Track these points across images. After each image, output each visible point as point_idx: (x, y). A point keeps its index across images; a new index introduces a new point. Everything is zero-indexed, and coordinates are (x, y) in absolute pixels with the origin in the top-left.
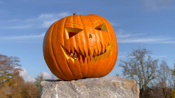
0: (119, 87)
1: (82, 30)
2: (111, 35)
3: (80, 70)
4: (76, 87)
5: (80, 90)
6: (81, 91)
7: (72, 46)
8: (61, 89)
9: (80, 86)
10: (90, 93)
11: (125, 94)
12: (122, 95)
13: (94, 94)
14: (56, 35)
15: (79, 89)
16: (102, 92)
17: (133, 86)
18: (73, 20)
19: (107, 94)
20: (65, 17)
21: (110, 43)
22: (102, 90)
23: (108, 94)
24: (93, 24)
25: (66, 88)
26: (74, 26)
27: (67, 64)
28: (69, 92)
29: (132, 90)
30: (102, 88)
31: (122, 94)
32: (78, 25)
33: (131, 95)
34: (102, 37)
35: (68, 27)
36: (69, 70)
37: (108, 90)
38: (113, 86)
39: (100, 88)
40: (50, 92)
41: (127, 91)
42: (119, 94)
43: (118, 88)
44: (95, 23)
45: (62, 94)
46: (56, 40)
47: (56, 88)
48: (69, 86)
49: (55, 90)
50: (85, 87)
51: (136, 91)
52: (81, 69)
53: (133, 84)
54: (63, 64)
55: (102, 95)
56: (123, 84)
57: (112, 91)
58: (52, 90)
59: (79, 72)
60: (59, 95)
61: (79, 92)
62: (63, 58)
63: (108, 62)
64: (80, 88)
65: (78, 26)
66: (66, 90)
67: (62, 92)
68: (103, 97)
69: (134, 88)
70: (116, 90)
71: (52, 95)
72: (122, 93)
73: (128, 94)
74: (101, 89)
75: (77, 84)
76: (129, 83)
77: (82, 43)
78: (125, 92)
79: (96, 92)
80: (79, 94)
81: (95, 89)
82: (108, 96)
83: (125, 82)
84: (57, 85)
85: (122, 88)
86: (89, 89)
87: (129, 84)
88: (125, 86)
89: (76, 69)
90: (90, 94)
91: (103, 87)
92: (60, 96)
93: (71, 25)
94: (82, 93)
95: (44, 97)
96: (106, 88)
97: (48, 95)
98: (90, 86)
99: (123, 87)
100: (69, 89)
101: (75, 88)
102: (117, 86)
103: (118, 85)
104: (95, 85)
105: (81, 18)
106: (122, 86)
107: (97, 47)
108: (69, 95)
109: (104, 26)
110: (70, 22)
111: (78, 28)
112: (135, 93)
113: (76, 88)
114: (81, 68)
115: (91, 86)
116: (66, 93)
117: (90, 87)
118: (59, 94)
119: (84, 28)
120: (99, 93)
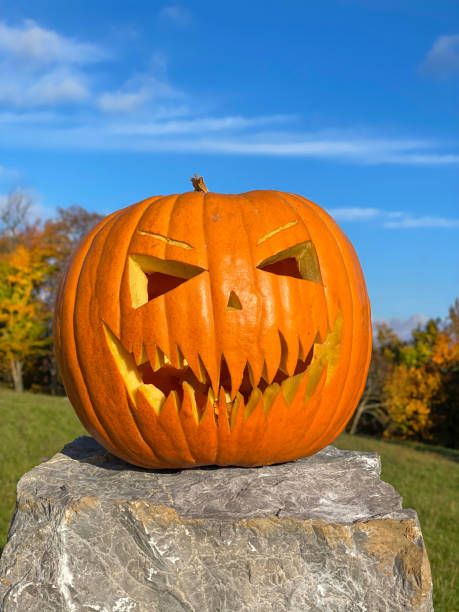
0: (342, 549)
1: (201, 271)
2: (335, 295)
3: (184, 442)
4: (147, 532)
5: (165, 547)
6: (170, 549)
7: (149, 338)
8: (85, 534)
9: (164, 529)
10: (207, 562)
11: (365, 581)
12: (352, 587)
13: (228, 569)
14: (94, 282)
15: (161, 542)
16: (262, 561)
17: (406, 549)
18: (172, 222)
19: (282, 572)
20: (140, 203)
21: (329, 330)
22: (261, 552)
23: (288, 576)
24: (252, 246)
25: (106, 529)
26: (168, 248)
27: (131, 415)
28: (117, 549)
29: (400, 565)
30: (264, 543)
31: (350, 579)
32: (185, 246)
33: (393, 591)
34: (287, 304)
35: (141, 252)
36: (140, 436)
37: (291, 556)
38: (313, 542)
39: (255, 542)
40: (40, 537)
41: (374, 569)
42: (338, 577)
43: (334, 552)
44: (261, 241)
45: (89, 554)
46: (91, 303)
47: (63, 528)
48: (122, 522)
49: (59, 535)
50: (187, 533)
51: (415, 573)
52: (187, 440)
53: (407, 541)
54: (113, 412)
55: (263, 576)
56: (359, 537)
57: (308, 562)
58: (48, 529)
59: (178, 449)
60: (71, 560)
61: (162, 553)
62: (115, 384)
63: (313, 414)
64: (167, 537)
65: (183, 253)
66: (106, 540)
67: (86, 547)
68: (268, 584)
69: (407, 560)
70: (328, 561)
71: (46, 553)
72: (354, 578)
73: (380, 582)
74: (258, 546)
75: (154, 519)
76: (390, 536)
77: (195, 332)
78: (368, 573)
79: (234, 558)
80: (159, 563)
81: (232, 546)
82: (288, 581)
83: (372, 528)
84: (68, 513)
85: (353, 555)
86: (205, 543)
87: (389, 540)
88: (367, 546)
89: (164, 437)
90: (208, 564)
91: (271, 541)
92: (77, 560)
93: (153, 247)
94: (173, 560)
95: (12, 556)
96: (284, 546)
97: (30, 553)
98: (210, 528)
99: (359, 549)
100: (121, 532)
101: (144, 533)
102: (332, 543)
103: (337, 539)
104: (234, 528)
105: (205, 215)
106: (356, 543)
107: (262, 352)
108: (117, 561)
109: (309, 251)
110: (153, 229)
111: (182, 259)
112: (411, 583)
113: (149, 536)
114: (187, 436)
115: (217, 530)
116: (103, 550)
117: (209, 534)
118: (72, 551)
119: (211, 264)
120: (248, 567)
